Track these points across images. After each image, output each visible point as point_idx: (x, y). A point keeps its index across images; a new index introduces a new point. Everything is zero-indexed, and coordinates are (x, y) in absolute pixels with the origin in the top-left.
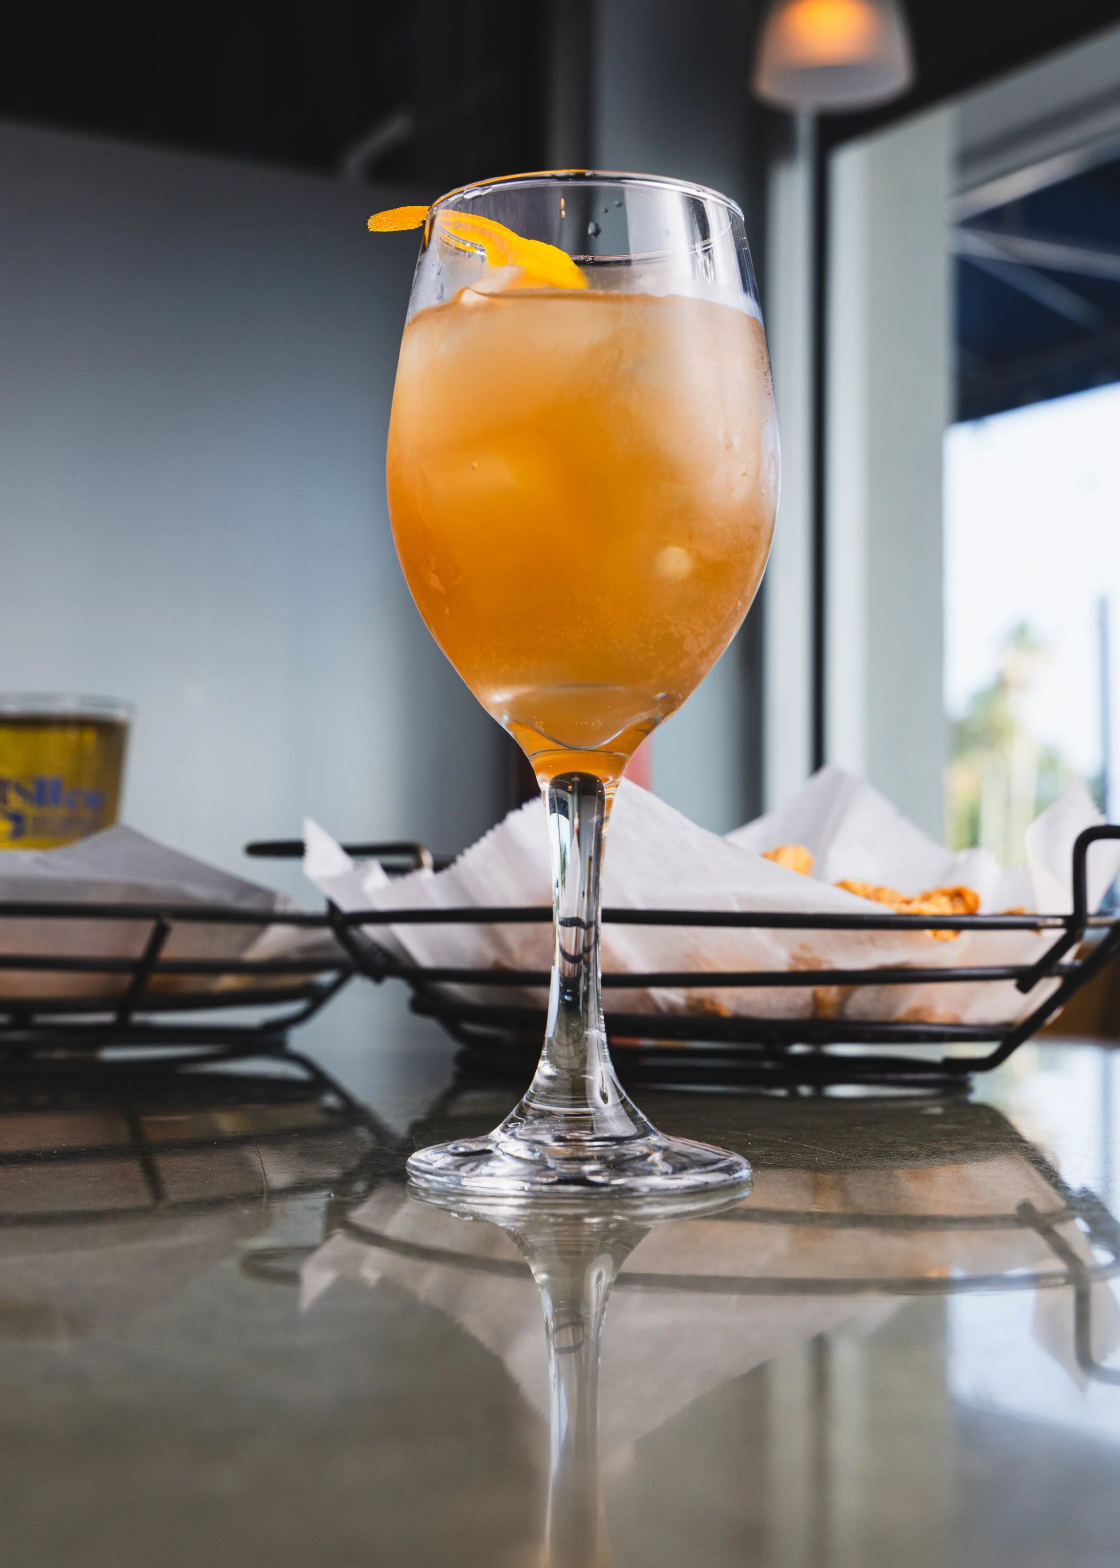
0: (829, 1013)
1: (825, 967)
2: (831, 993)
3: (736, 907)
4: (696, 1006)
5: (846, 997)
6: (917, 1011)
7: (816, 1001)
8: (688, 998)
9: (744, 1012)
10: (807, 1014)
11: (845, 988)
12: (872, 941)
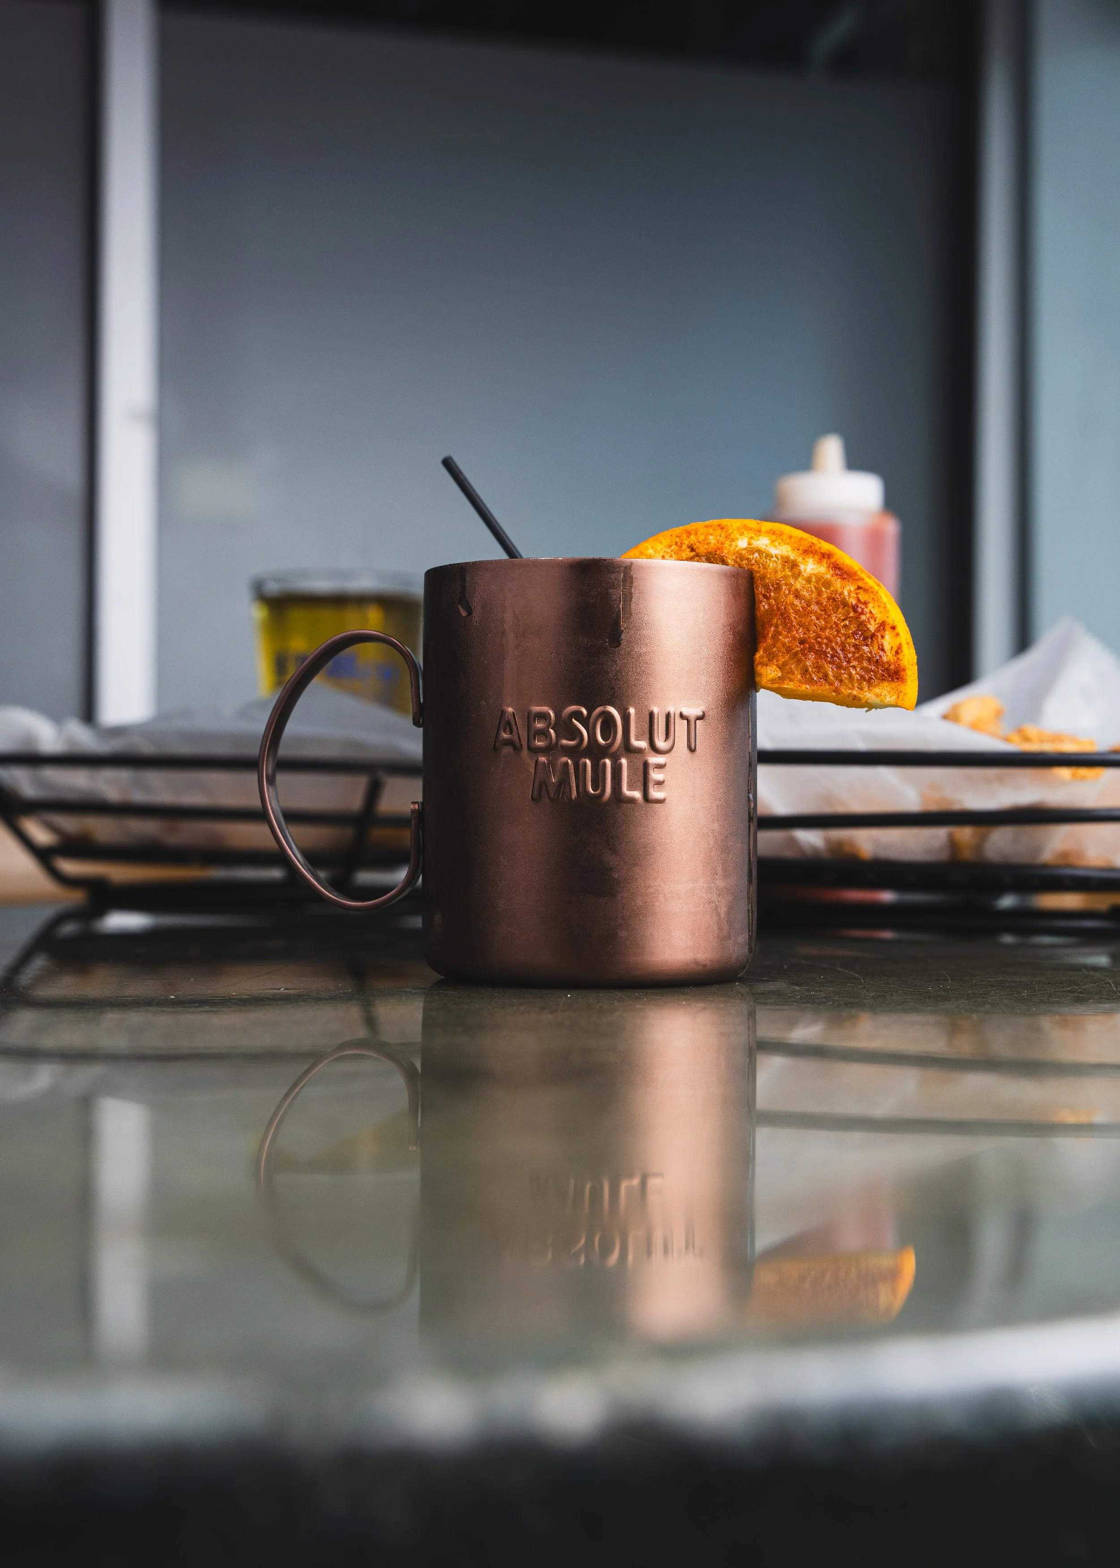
0: (967, 855)
1: (956, 807)
2: (965, 834)
3: (861, 745)
4: (836, 847)
5: (983, 838)
6: (1065, 855)
7: (953, 844)
8: (827, 841)
9: (884, 854)
10: (944, 856)
11: (980, 830)
12: (1000, 779)
